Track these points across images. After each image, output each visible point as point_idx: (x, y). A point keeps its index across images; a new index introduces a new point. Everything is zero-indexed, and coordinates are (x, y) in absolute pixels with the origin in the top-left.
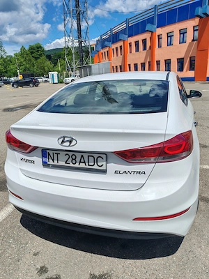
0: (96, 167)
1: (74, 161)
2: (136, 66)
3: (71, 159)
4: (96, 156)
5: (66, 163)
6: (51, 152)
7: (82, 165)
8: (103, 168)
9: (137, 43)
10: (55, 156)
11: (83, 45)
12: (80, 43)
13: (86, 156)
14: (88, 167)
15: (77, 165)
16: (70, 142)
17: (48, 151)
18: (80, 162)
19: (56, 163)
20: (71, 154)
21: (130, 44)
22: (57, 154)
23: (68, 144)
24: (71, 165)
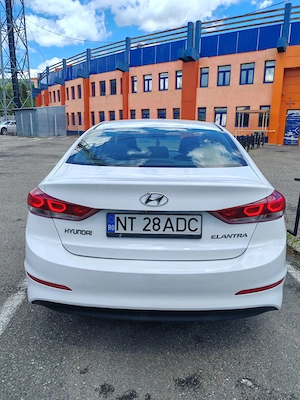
0: (187, 232)
1: (156, 227)
2: (102, 114)
3: (152, 224)
4: (188, 218)
5: (144, 229)
6: (122, 217)
7: (169, 231)
8: (197, 233)
9: (103, 84)
10: (129, 221)
11: (19, 78)
12: (15, 74)
13: (173, 219)
14: (176, 233)
15: (161, 232)
16: (159, 200)
17: (116, 216)
18: (166, 227)
19: (128, 231)
20: (152, 217)
21: (93, 83)
22: (132, 218)
23: (155, 203)
24: (153, 232)
